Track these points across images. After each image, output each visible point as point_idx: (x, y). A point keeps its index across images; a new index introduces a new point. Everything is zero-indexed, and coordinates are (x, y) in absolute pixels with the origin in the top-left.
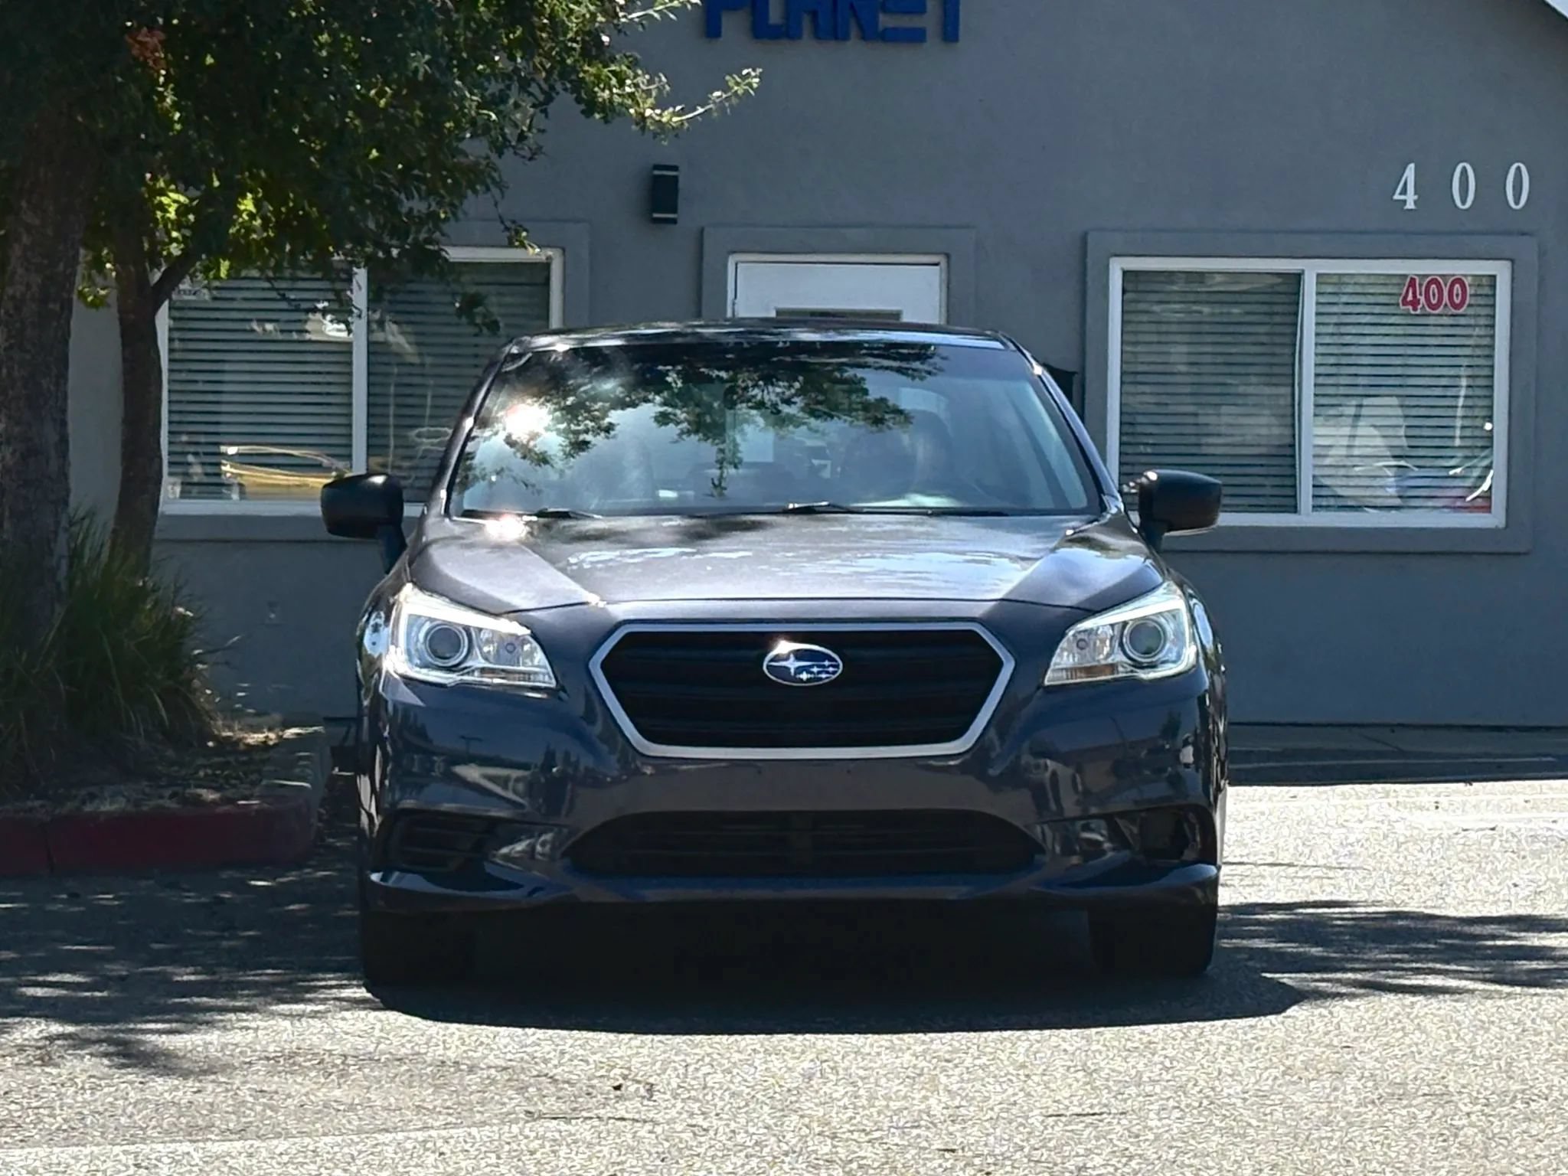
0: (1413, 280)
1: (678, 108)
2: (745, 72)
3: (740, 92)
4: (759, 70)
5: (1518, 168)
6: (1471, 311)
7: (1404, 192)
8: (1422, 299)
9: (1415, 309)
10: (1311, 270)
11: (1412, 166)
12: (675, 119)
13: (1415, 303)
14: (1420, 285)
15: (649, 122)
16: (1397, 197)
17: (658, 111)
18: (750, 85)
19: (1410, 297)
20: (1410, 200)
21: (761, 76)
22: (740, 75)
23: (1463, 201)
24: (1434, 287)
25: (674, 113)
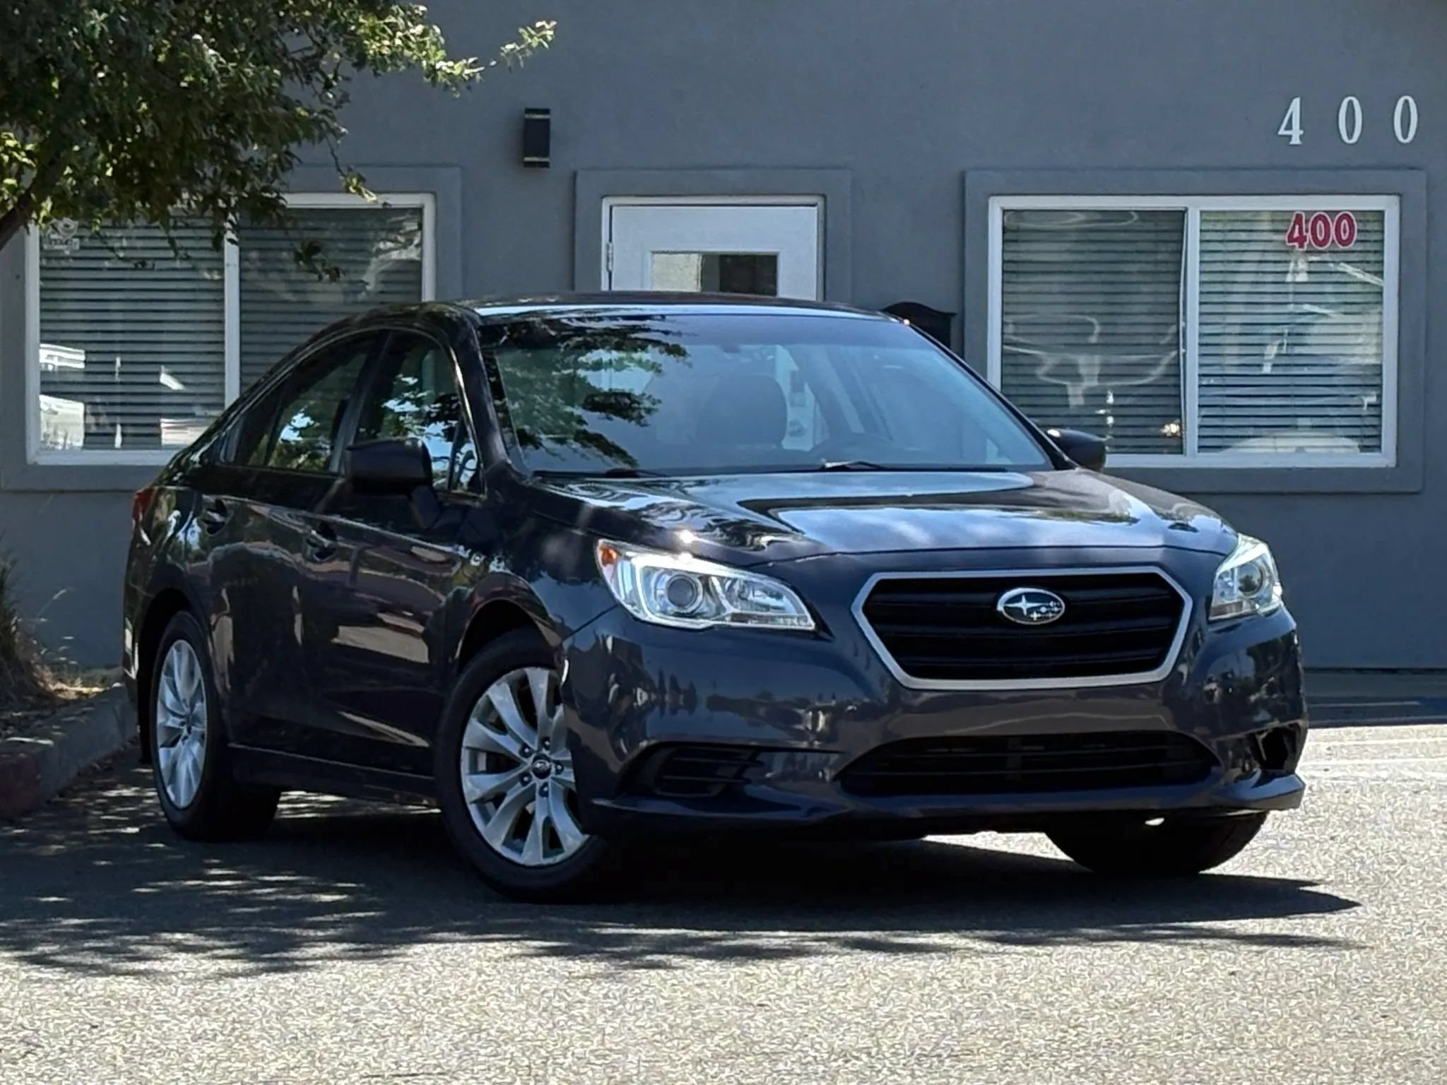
0: (1299, 218)
1: (471, 60)
2: (539, 24)
3: (535, 45)
4: (554, 23)
5: (1406, 102)
6: (1360, 247)
7: (1289, 127)
8: (1309, 236)
9: (1301, 246)
10: (1195, 207)
11: (1296, 103)
12: (467, 71)
13: (1301, 240)
14: (1307, 221)
15: (439, 73)
16: (1282, 132)
17: (451, 64)
18: (544, 37)
19: (1296, 234)
20: (1296, 135)
21: (555, 29)
22: (534, 28)
23: (1350, 135)
24: (1320, 223)
25: (466, 66)
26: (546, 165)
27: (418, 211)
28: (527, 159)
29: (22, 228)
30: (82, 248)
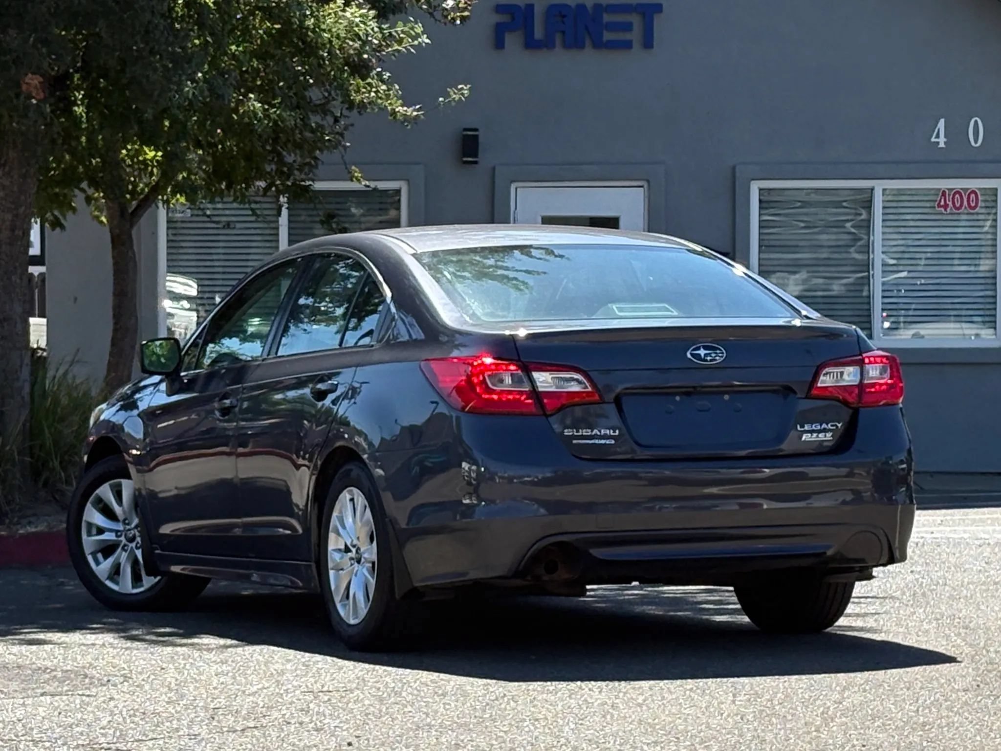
0: (944, 194)
1: (418, 107)
2: (460, 87)
3: (457, 99)
4: (469, 86)
6: (982, 211)
7: (938, 136)
8: (950, 204)
9: (946, 210)
10: (879, 186)
11: (942, 124)
13: (946, 206)
14: (949, 195)
15: (398, 114)
16: (933, 139)
17: (405, 108)
18: (463, 94)
19: (942, 203)
20: (942, 141)
21: (470, 89)
22: (457, 89)
23: (976, 141)
24: (957, 196)
25: (415, 110)
26: (476, 163)
27: (398, 192)
28: (465, 159)
29: (154, 205)
30: (192, 215)
